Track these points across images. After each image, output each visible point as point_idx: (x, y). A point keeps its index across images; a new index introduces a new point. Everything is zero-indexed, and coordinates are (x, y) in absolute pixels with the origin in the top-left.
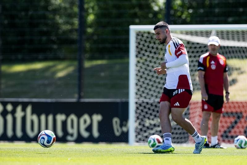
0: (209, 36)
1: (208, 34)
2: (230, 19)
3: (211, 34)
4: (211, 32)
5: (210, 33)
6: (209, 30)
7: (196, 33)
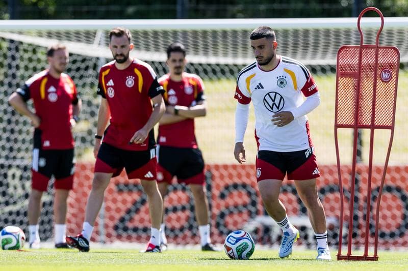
0: (91, 40)
1: (89, 36)
2: (131, 10)
3: (95, 37)
4: (95, 33)
5: (94, 35)
6: (91, 29)
7: (68, 35)
